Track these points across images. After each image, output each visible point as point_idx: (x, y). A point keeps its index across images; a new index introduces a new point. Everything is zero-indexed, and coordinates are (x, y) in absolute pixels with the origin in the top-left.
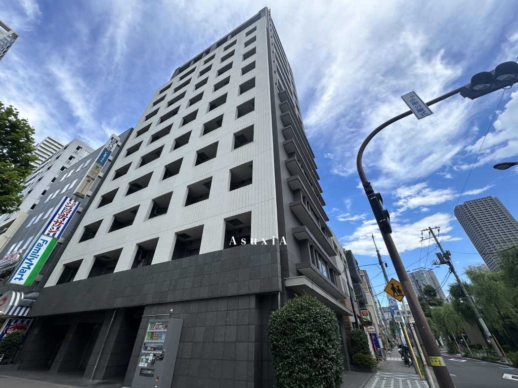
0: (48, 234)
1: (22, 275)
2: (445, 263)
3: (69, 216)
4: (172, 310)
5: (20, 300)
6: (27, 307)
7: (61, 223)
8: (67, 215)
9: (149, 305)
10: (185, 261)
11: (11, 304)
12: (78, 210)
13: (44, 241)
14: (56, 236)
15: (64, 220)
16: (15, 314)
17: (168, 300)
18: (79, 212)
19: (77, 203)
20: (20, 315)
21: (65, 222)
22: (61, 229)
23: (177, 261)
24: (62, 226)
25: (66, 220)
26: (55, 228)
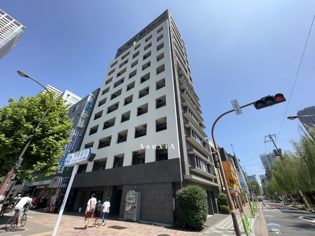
0: (69, 149)
1: (61, 169)
2: (278, 155)
3: (76, 139)
4: (135, 188)
5: (63, 181)
6: (66, 184)
7: (73, 143)
8: (75, 138)
9: (124, 185)
10: (139, 166)
11: (59, 182)
12: (79, 135)
13: (67, 152)
14: (72, 150)
15: (74, 141)
16: (62, 187)
17: (133, 183)
18: (80, 137)
19: (79, 132)
20: (63, 187)
21: (75, 142)
22: (73, 146)
23: (135, 166)
24: (74, 144)
25: (75, 141)
26: (71, 145)
